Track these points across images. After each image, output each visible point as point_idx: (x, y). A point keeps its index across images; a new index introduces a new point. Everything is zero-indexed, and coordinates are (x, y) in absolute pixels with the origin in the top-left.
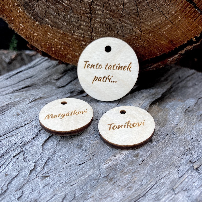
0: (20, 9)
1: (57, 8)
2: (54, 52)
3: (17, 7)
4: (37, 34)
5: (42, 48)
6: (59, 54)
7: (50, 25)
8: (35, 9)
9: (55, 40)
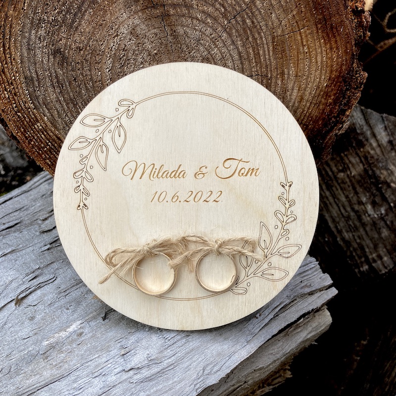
0: (18, 78)
1: (68, 108)
2: (30, 145)
3: (14, 73)
4: (21, 115)
5: (18, 133)
6: (36, 151)
7: (46, 118)
8: (38, 91)
9: (43, 136)
